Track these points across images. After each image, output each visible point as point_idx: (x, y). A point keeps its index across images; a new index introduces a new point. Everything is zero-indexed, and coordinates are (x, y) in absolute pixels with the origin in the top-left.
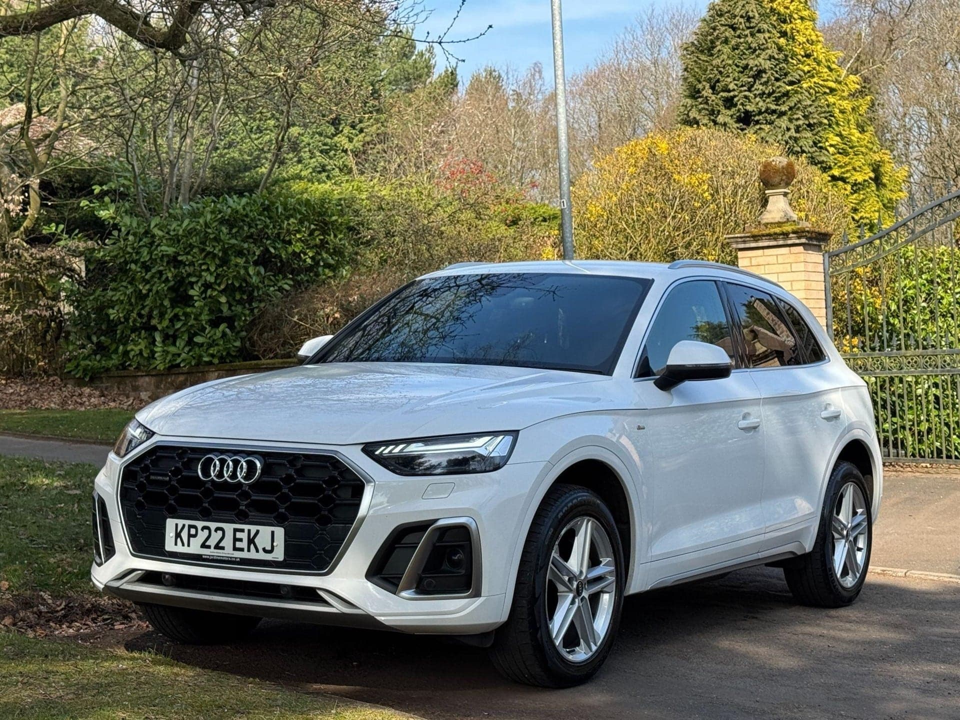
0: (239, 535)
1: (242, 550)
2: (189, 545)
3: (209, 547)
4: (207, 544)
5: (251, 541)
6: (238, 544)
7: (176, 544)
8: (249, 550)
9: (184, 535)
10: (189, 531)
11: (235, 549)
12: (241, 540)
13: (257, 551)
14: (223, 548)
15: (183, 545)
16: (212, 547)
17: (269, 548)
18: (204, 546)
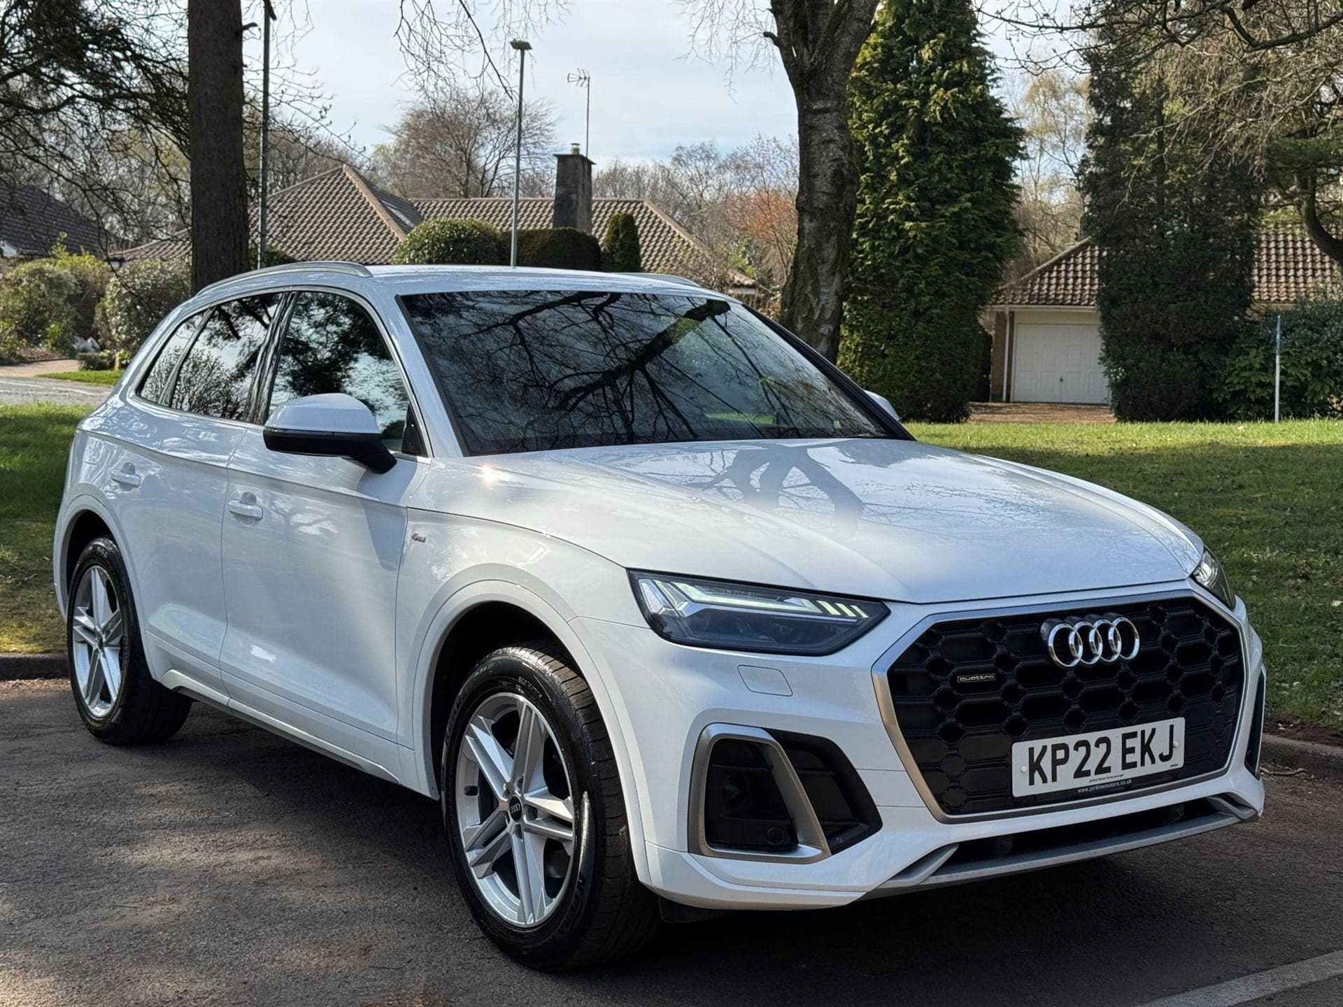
0: (1130, 743)
1: (1133, 765)
2: (1054, 779)
3: (1088, 773)
4: (1085, 769)
5: (1146, 748)
6: (1130, 758)
7: (1032, 782)
8: (1143, 764)
9: (1046, 764)
10: (1054, 755)
11: (1126, 766)
12: (1132, 750)
13: (1153, 761)
14: (1108, 770)
15: (1045, 780)
16: (1093, 773)
17: (1166, 753)
18: (1080, 773)
